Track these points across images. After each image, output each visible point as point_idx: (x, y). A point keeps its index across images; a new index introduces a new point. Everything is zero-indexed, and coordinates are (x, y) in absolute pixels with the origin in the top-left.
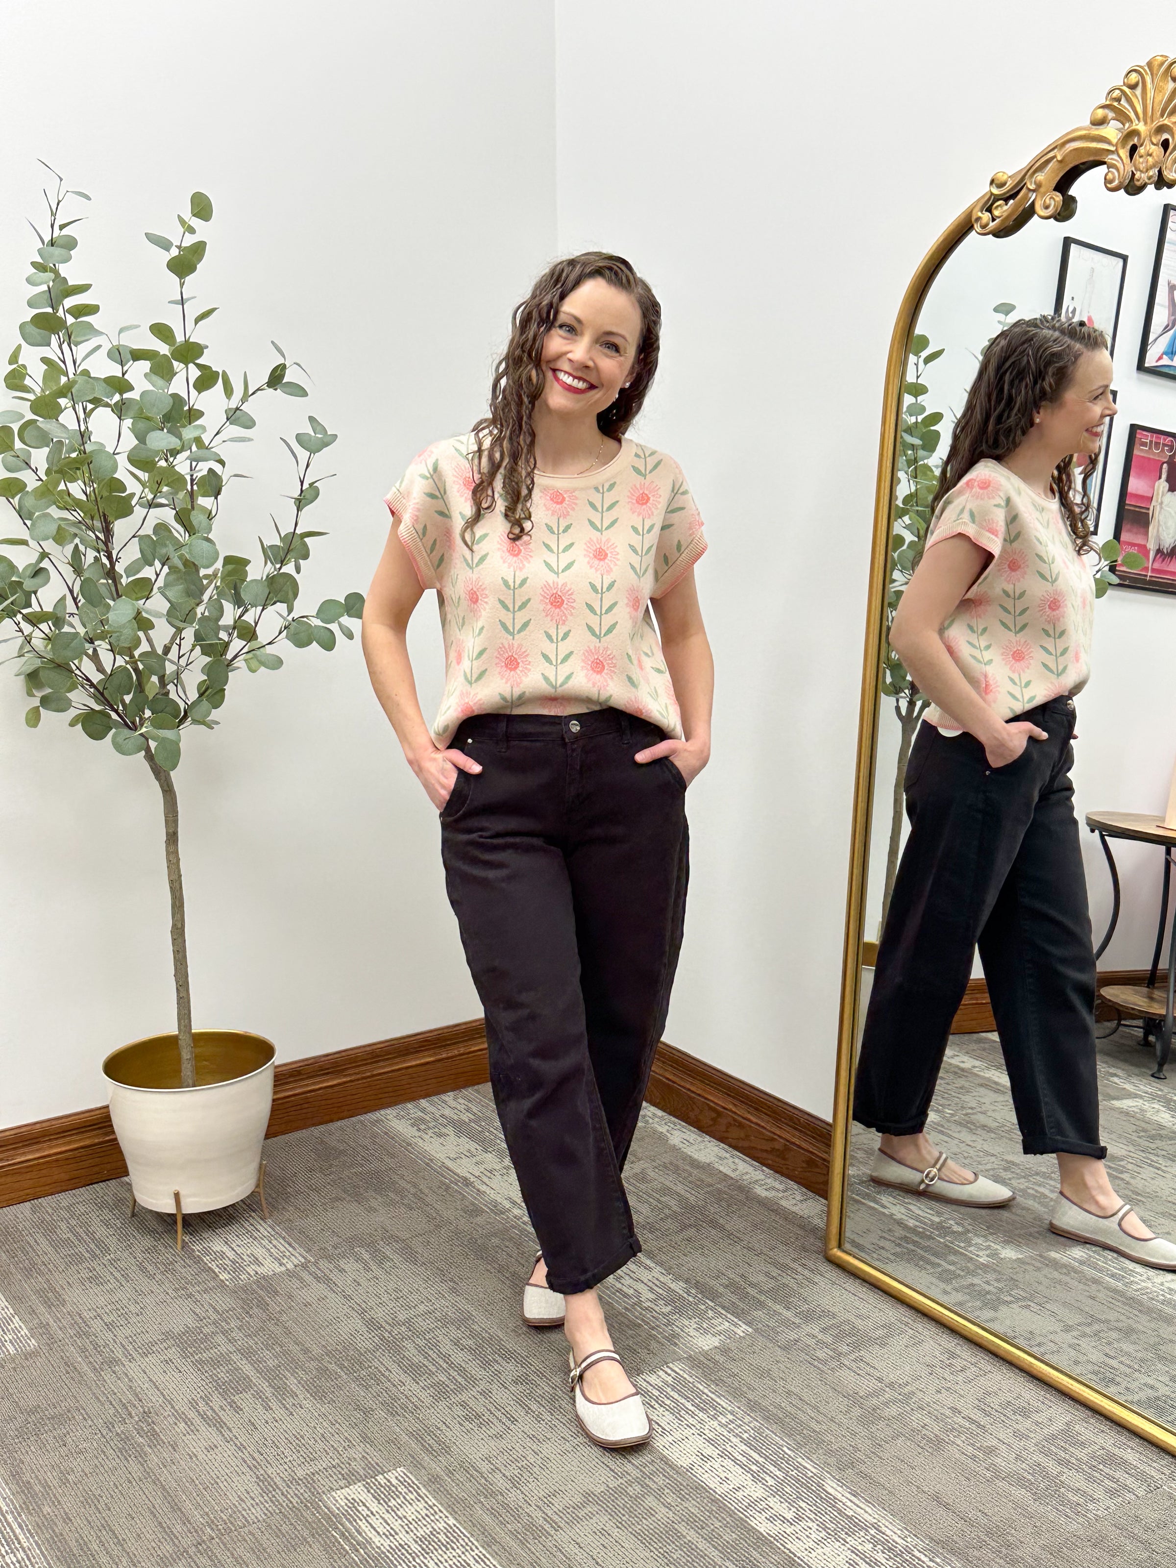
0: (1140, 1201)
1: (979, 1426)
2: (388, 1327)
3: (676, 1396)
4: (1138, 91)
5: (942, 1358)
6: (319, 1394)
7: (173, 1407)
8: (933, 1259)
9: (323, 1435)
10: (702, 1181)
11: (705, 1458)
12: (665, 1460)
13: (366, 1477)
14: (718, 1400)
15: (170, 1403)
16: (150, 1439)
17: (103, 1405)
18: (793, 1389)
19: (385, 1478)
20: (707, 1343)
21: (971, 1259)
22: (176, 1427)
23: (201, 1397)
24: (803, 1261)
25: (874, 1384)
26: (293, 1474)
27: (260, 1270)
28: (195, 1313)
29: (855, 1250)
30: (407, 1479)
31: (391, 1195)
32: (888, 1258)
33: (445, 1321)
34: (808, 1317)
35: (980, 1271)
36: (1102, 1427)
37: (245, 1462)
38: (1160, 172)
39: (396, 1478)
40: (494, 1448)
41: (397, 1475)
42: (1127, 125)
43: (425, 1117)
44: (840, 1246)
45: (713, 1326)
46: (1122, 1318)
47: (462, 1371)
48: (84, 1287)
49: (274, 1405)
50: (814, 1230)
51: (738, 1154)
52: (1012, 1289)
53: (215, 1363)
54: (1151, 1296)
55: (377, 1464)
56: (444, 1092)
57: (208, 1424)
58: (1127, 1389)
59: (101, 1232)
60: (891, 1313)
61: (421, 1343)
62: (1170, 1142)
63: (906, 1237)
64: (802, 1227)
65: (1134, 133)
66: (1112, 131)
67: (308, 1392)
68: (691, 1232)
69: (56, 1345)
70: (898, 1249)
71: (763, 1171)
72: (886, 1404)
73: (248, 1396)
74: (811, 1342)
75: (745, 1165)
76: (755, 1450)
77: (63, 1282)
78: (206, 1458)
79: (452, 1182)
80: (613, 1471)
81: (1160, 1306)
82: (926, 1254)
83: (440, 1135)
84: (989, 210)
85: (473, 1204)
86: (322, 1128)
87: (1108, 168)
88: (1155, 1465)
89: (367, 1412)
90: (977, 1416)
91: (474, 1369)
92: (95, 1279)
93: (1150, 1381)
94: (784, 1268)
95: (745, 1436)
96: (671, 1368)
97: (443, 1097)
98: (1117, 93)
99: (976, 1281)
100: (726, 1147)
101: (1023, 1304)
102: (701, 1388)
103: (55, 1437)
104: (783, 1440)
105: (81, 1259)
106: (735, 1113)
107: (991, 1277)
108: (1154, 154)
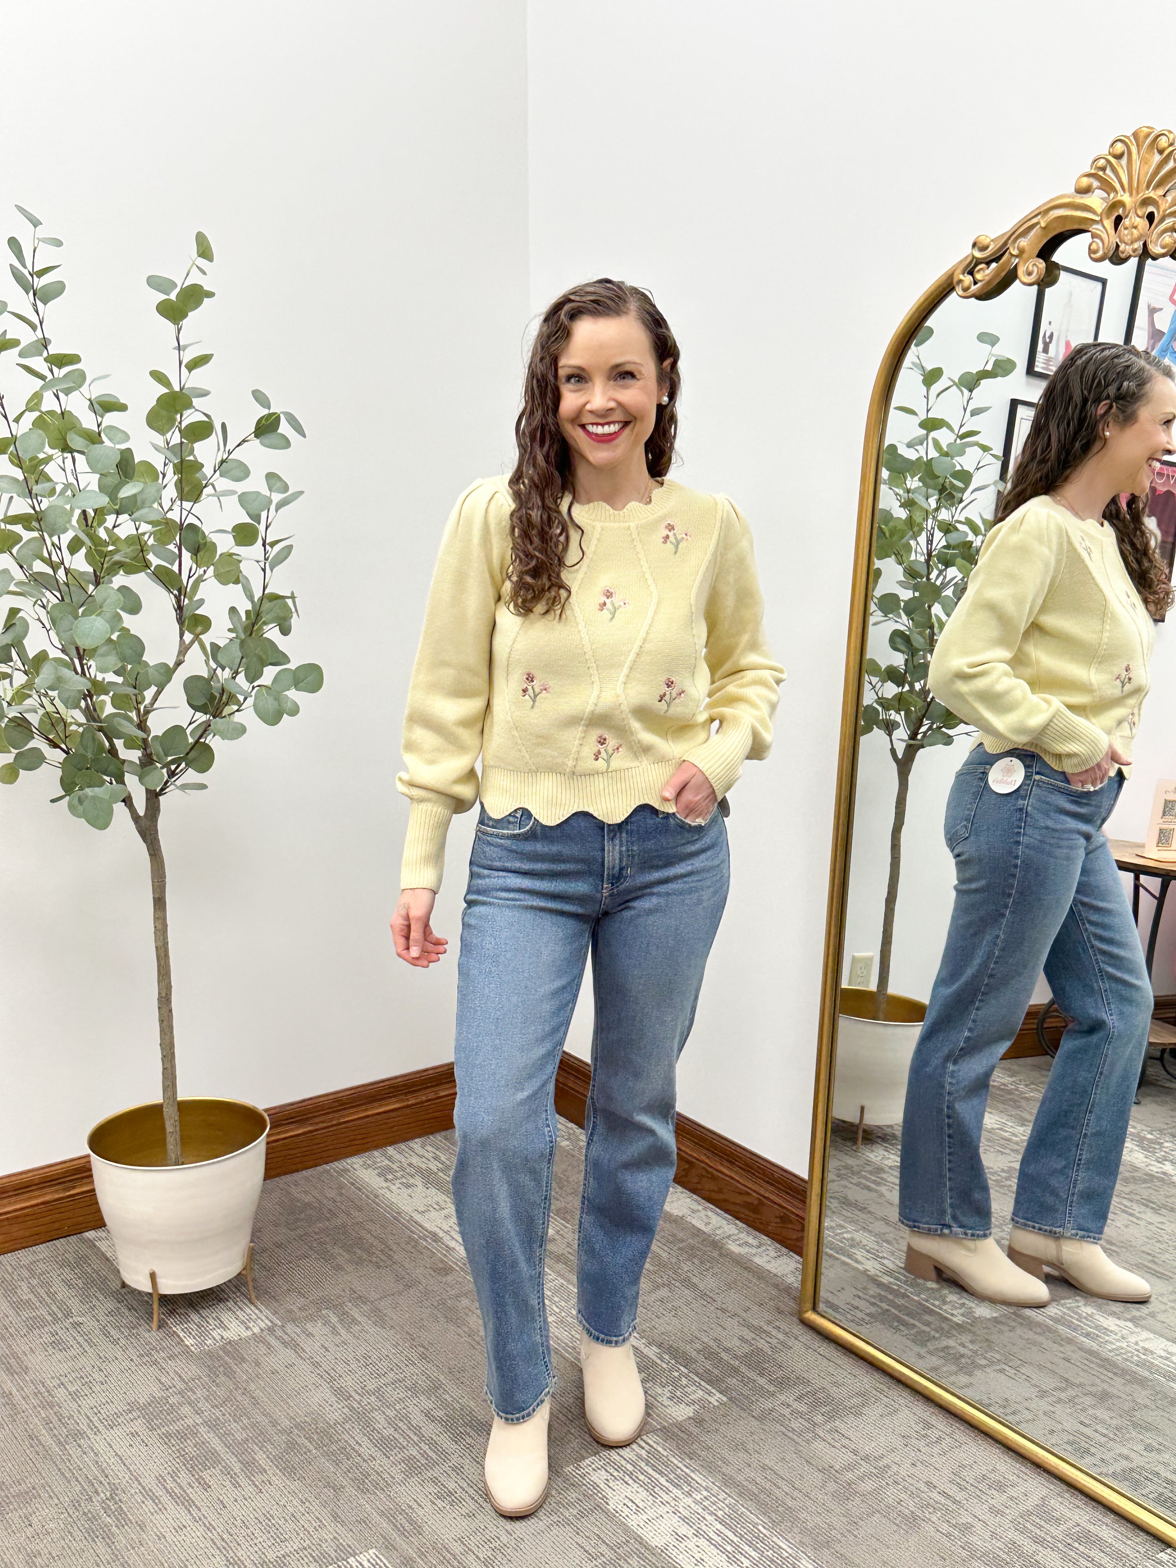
0: (1115, 1251)
1: (955, 1502)
2: (357, 1397)
3: (651, 1471)
4: (1124, 161)
5: (917, 1428)
6: (289, 1470)
7: (140, 1484)
8: (906, 1318)
9: (293, 1515)
10: (674, 1236)
11: (680, 1538)
12: (640, 1541)
13: (338, 1559)
14: (692, 1475)
15: (137, 1479)
16: (117, 1519)
17: (69, 1482)
18: (767, 1462)
19: (357, 1561)
20: (681, 1412)
21: (946, 1319)
22: (144, 1506)
23: (169, 1473)
24: (777, 1323)
25: (850, 1457)
26: (263, 1556)
27: (225, 1334)
28: (159, 1381)
29: (830, 1311)
30: (379, 1562)
31: (359, 1251)
32: (863, 1320)
33: (414, 1390)
34: (783, 1384)
35: (955, 1333)
36: (1077, 1502)
37: (215, 1543)
38: (1145, 245)
39: (369, 1561)
40: (467, 1528)
41: (369, 1557)
42: (1112, 195)
43: (393, 1166)
44: (814, 1309)
45: (686, 1394)
46: (1098, 1381)
47: (432, 1444)
48: (46, 1353)
49: (243, 1481)
50: (787, 1290)
51: (711, 1206)
52: (986, 1352)
53: (182, 1436)
54: (1125, 1356)
55: (350, 1547)
56: (412, 1138)
57: (176, 1502)
58: (1103, 1460)
59: (62, 1292)
60: (866, 1380)
61: (391, 1413)
62: (1144, 1186)
63: (880, 1294)
64: (776, 1286)
65: (1121, 204)
66: (1097, 201)
67: (277, 1467)
68: (664, 1292)
69: (19, 1416)
70: (873, 1309)
71: (736, 1224)
72: (861, 1479)
73: (217, 1471)
74: (787, 1412)
75: (719, 1219)
76: (730, 1528)
77: (26, 1349)
78: (175, 1540)
79: (420, 1237)
80: (586, 1551)
81: (1135, 1368)
82: (900, 1315)
83: (408, 1186)
84: (971, 273)
85: (442, 1261)
86: (288, 1178)
87: (1093, 237)
88: (1129, 1542)
89: (337, 1489)
90: (953, 1490)
91: (445, 1441)
92: (58, 1344)
93: (1125, 1452)
94: (758, 1330)
95: (720, 1513)
96: (644, 1441)
97: (411, 1144)
98: (1102, 162)
99: (951, 1343)
100: (700, 1199)
101: (998, 1367)
102: (676, 1462)
103: (20, 1517)
104: (758, 1518)
105: (44, 1323)
106: (707, 1164)
107: (965, 1338)
108: (1139, 227)
